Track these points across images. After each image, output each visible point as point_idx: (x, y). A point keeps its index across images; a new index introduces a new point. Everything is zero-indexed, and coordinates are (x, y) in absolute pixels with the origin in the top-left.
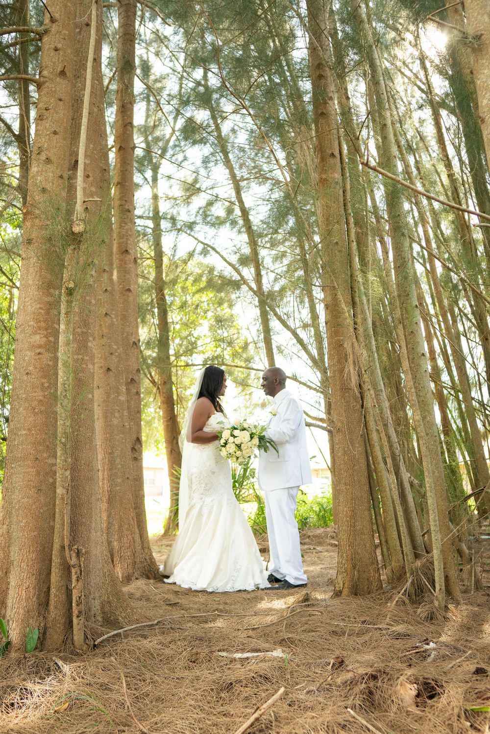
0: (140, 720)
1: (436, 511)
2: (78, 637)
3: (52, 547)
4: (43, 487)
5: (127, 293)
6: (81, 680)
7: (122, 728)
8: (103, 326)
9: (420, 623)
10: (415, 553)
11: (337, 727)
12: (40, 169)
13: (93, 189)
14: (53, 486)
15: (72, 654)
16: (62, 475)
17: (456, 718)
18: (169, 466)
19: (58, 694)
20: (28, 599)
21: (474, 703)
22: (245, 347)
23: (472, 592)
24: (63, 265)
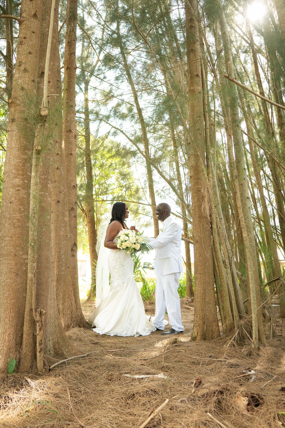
0: (79, 417)
1: (254, 291)
2: (40, 364)
3: (24, 309)
4: (19, 273)
5: (70, 156)
6: (42, 391)
7: (68, 422)
8: (56, 175)
9: (243, 358)
10: (240, 316)
11: (201, 424)
12: (20, 76)
13: (53, 90)
14: (26, 272)
15: (36, 375)
16: (31, 266)
17: (273, 419)
18: (91, 260)
19: (28, 400)
20: (9, 341)
21: (283, 410)
22: (137, 191)
23: (271, 339)
24: (35, 135)
